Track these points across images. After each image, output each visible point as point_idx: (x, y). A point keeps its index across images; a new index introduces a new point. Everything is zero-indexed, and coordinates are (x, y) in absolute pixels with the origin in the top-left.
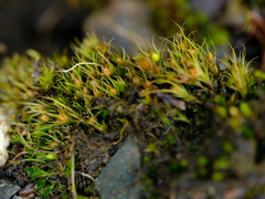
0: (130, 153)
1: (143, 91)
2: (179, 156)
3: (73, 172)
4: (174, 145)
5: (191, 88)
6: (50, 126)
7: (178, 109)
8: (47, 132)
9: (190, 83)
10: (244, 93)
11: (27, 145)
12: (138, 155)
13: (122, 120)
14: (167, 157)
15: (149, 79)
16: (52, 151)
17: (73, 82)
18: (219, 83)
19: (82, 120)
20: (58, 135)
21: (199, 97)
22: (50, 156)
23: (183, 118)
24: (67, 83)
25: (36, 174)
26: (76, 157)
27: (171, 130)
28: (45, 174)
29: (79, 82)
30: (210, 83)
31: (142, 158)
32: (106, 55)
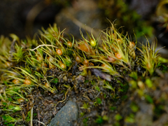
0: (71, 109)
1: (82, 67)
2: (103, 113)
3: (32, 120)
4: (101, 105)
5: (116, 66)
6: (19, 88)
7: (106, 80)
8: (17, 91)
9: (115, 62)
10: (152, 71)
11: (3, 100)
12: (76, 110)
13: (67, 86)
14: (95, 113)
15: (87, 59)
16: (19, 104)
17: (36, 58)
18: (136, 63)
19: (40, 85)
20: (24, 94)
21: (120, 73)
22: (17, 108)
23: (109, 87)
24: (33, 58)
25: (7, 120)
26: (34, 110)
27: (100, 95)
28: (14, 120)
29: (40, 58)
30: (129, 63)
31: (79, 113)
32: (60, 40)
